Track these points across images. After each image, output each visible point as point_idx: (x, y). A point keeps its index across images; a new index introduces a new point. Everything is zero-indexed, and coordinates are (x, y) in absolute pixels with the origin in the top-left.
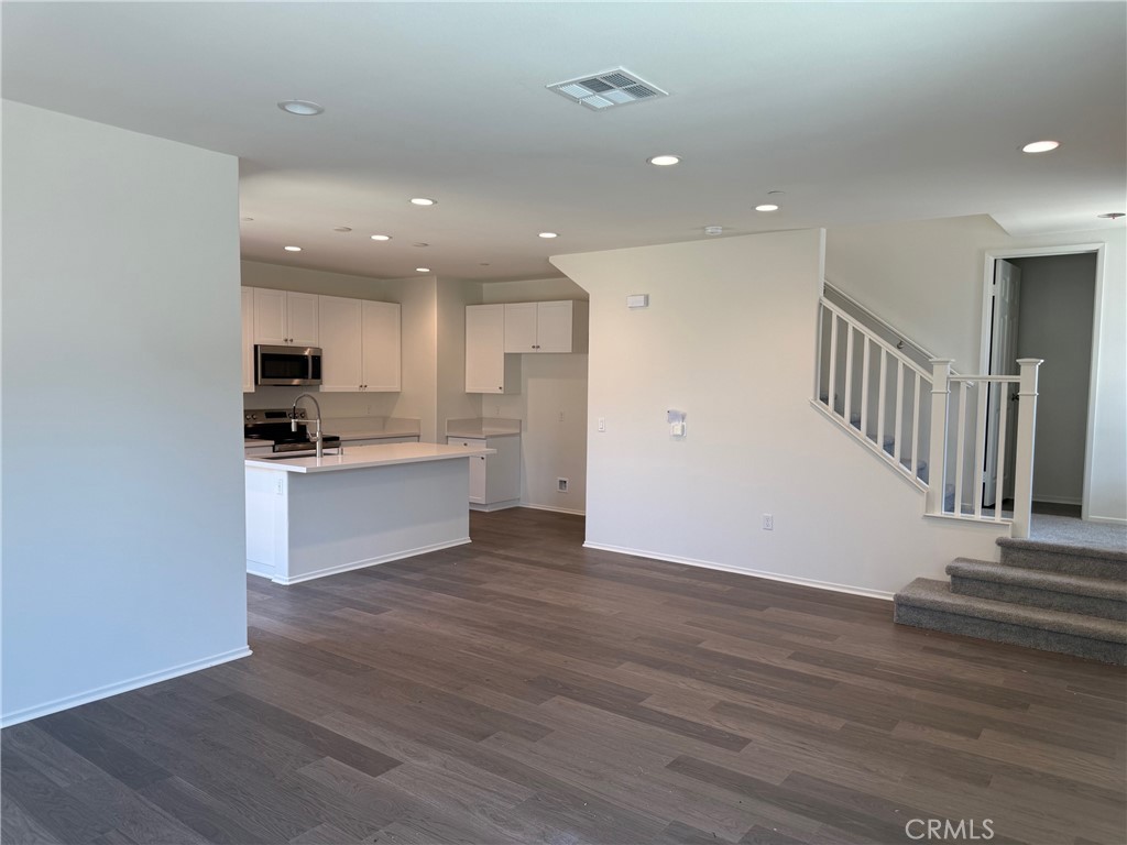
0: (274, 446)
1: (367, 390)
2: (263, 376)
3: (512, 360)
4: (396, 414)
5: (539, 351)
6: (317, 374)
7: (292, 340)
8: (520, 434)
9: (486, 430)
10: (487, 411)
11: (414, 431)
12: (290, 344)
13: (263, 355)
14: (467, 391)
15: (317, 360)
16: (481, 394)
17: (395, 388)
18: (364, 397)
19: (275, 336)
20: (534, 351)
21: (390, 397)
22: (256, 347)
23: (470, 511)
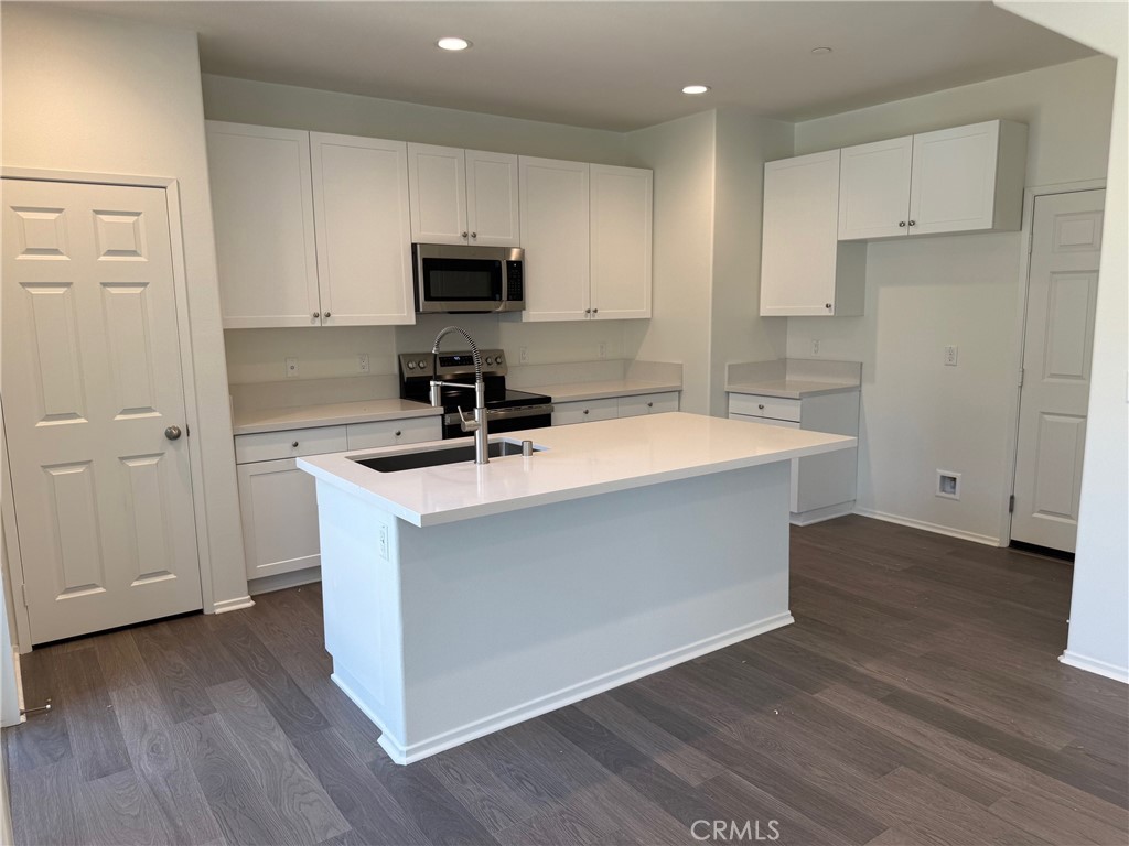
0: (443, 416)
1: (598, 317)
2: (428, 298)
3: (852, 253)
4: (643, 355)
5: (913, 231)
6: (517, 293)
7: (474, 236)
8: (858, 388)
9: (795, 380)
10: (795, 347)
11: (673, 384)
12: (472, 242)
13: (425, 261)
14: (761, 315)
15: (517, 269)
16: (785, 318)
17: (642, 311)
18: (592, 328)
19: (447, 230)
20: (903, 232)
21: (633, 328)
22: (414, 246)
23: (791, 525)
